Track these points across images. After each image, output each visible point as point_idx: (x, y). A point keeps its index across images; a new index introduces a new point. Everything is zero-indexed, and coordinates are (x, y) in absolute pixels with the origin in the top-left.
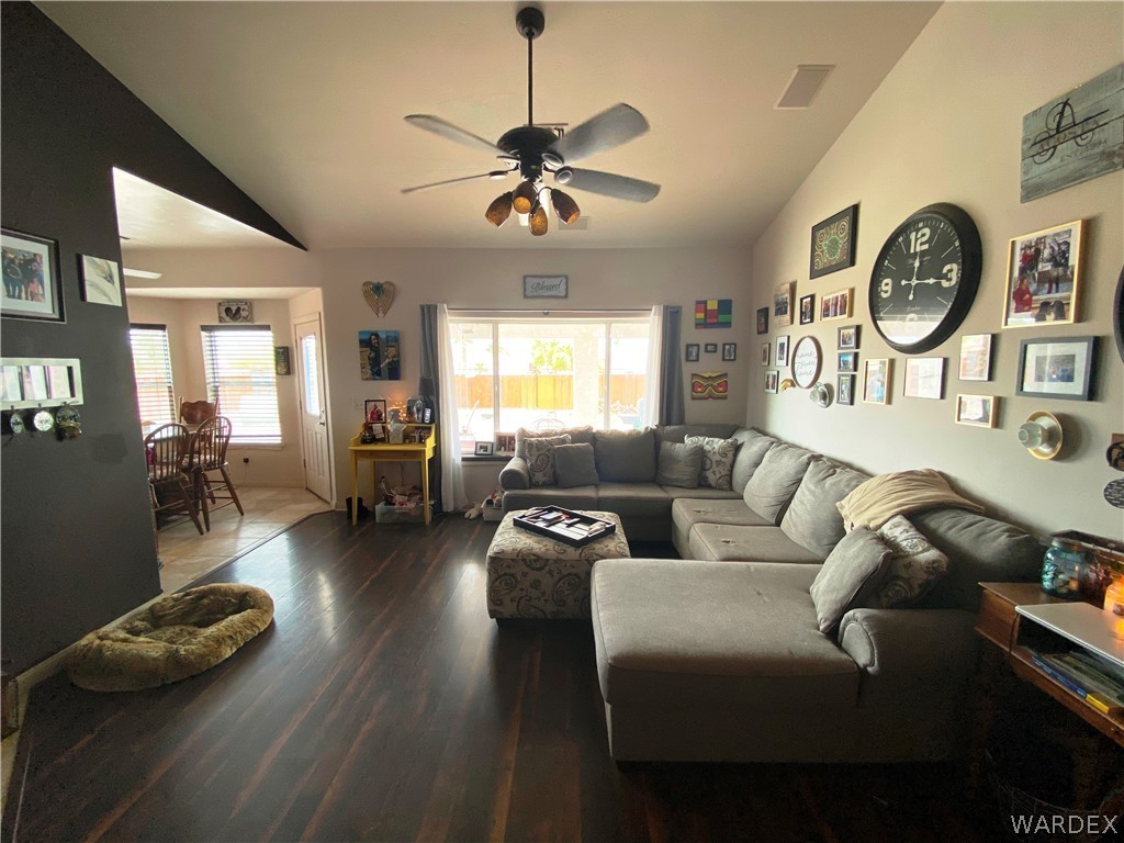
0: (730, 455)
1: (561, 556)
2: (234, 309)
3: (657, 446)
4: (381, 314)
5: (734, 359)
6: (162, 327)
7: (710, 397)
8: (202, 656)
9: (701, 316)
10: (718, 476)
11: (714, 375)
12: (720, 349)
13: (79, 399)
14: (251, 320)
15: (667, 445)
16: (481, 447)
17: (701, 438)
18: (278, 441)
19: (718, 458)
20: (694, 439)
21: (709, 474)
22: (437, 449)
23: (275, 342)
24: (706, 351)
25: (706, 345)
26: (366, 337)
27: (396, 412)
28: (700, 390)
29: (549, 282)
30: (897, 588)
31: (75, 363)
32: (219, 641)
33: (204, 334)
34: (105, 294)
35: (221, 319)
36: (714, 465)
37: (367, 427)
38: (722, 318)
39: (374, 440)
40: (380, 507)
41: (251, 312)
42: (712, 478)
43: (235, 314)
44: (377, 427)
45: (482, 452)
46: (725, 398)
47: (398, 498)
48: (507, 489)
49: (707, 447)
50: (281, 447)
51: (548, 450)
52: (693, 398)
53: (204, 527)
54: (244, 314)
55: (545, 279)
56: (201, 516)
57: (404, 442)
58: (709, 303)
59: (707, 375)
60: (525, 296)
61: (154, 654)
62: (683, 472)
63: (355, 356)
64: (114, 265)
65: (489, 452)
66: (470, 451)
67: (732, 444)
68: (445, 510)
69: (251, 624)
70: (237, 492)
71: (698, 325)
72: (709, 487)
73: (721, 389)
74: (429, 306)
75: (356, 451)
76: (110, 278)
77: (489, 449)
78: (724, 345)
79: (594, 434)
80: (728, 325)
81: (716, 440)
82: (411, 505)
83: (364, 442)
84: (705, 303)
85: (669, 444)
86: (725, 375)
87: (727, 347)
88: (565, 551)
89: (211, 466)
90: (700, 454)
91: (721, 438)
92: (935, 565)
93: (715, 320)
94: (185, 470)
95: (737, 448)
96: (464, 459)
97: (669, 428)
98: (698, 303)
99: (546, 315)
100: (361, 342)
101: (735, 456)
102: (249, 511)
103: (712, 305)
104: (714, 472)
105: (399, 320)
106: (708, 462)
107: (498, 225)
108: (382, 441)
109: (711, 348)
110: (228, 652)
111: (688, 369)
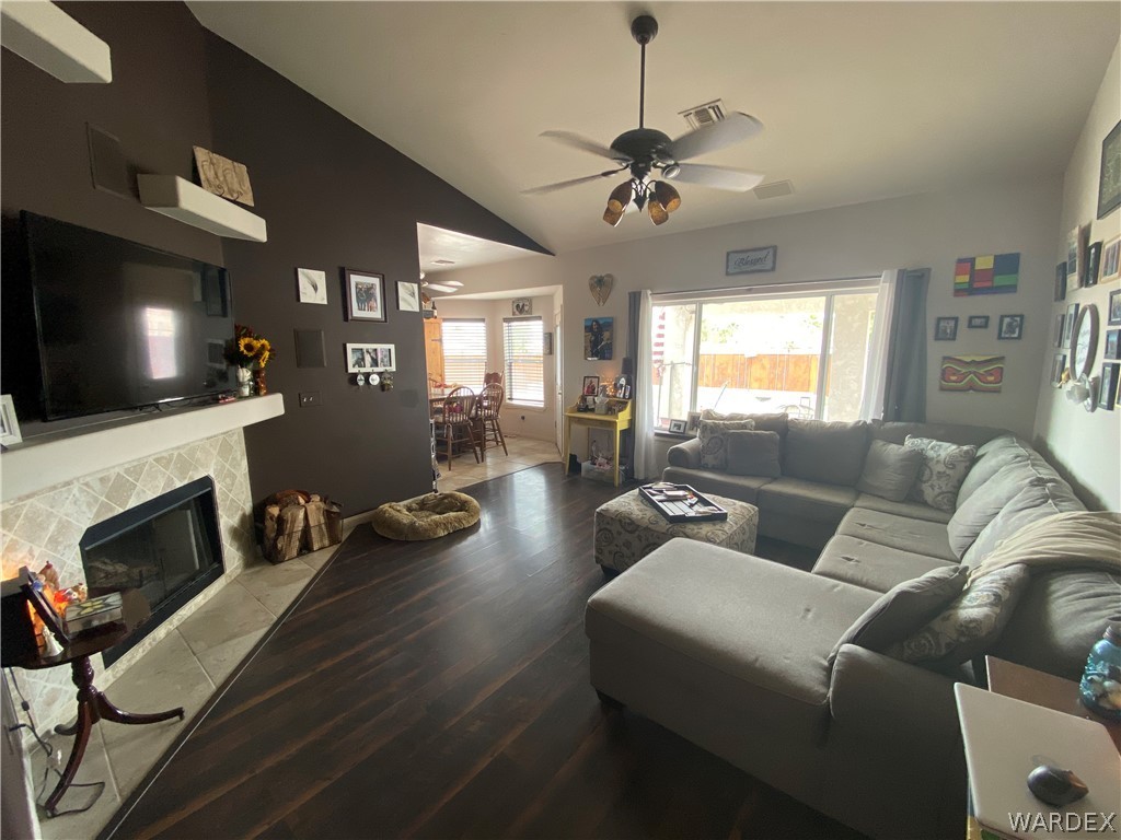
0: (961, 467)
1: (650, 526)
2: (521, 305)
3: (868, 445)
4: (601, 303)
5: (1019, 337)
6: (483, 320)
7: (971, 388)
8: (426, 530)
9: (966, 278)
10: (937, 491)
11: (977, 359)
12: (994, 323)
13: (393, 368)
14: (529, 312)
15: (878, 444)
16: (675, 425)
17: (926, 441)
18: (541, 405)
19: (941, 468)
20: (918, 441)
21: (926, 488)
22: (632, 422)
23: (544, 329)
24: (970, 326)
25: (971, 318)
26: (589, 324)
27: (605, 387)
28: (953, 378)
29: (753, 256)
30: (923, 641)
31: (392, 347)
32: (437, 524)
33: (505, 324)
34: (410, 305)
35: (514, 314)
36: (935, 477)
37: (583, 398)
38: (999, 280)
39: (586, 409)
40: (585, 465)
41: (531, 307)
42: (929, 494)
43: (522, 309)
44: (590, 398)
45: (675, 430)
46: (997, 391)
47: (601, 460)
48: (672, 464)
49: (931, 454)
50: (543, 411)
51: (724, 434)
52: (942, 389)
53: (479, 456)
54: (526, 308)
55: (749, 254)
56: (479, 452)
57: (606, 414)
58: (977, 261)
59: (968, 359)
60: (727, 274)
61: (405, 521)
62: (890, 479)
63: (581, 338)
64: (415, 286)
65: (682, 430)
66: (665, 428)
67: (967, 452)
68: (636, 477)
69: (459, 520)
70: (505, 439)
71: (959, 291)
72: (925, 504)
73: (992, 378)
74: (634, 293)
75: (570, 417)
76: (413, 295)
77: (682, 428)
78: (1002, 317)
79: (787, 421)
80: (1012, 289)
81: (945, 444)
82: (607, 467)
83: (580, 410)
84: (972, 261)
85: (880, 443)
86: (1001, 359)
87: (1007, 320)
88: (657, 522)
89: (489, 418)
90: (918, 461)
91: (954, 442)
92: (971, 625)
93: (988, 284)
94: (471, 419)
95: (973, 460)
96: (657, 434)
97: (890, 425)
98: (960, 261)
99: (749, 291)
100: (586, 327)
101: (968, 469)
102: (511, 453)
103: (984, 263)
104: (932, 487)
105: (615, 308)
106: (927, 472)
107: (614, 224)
108: (592, 410)
109: (979, 323)
110: (442, 533)
111: (936, 351)
